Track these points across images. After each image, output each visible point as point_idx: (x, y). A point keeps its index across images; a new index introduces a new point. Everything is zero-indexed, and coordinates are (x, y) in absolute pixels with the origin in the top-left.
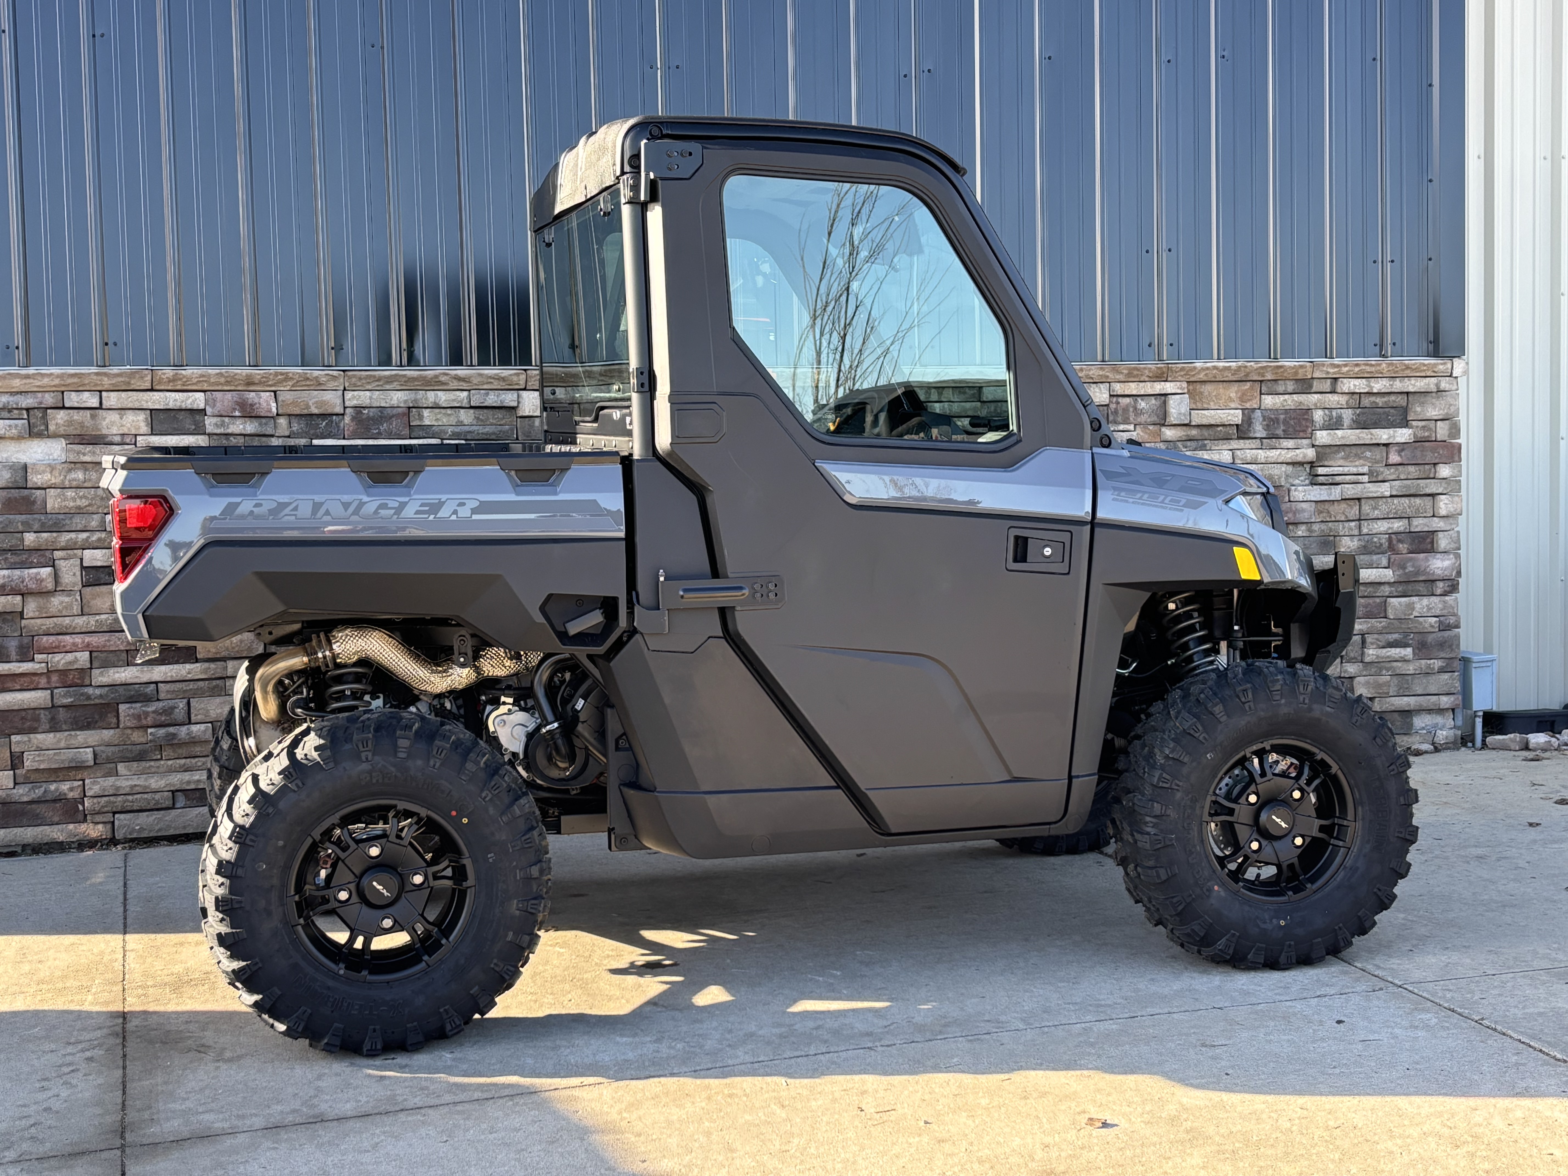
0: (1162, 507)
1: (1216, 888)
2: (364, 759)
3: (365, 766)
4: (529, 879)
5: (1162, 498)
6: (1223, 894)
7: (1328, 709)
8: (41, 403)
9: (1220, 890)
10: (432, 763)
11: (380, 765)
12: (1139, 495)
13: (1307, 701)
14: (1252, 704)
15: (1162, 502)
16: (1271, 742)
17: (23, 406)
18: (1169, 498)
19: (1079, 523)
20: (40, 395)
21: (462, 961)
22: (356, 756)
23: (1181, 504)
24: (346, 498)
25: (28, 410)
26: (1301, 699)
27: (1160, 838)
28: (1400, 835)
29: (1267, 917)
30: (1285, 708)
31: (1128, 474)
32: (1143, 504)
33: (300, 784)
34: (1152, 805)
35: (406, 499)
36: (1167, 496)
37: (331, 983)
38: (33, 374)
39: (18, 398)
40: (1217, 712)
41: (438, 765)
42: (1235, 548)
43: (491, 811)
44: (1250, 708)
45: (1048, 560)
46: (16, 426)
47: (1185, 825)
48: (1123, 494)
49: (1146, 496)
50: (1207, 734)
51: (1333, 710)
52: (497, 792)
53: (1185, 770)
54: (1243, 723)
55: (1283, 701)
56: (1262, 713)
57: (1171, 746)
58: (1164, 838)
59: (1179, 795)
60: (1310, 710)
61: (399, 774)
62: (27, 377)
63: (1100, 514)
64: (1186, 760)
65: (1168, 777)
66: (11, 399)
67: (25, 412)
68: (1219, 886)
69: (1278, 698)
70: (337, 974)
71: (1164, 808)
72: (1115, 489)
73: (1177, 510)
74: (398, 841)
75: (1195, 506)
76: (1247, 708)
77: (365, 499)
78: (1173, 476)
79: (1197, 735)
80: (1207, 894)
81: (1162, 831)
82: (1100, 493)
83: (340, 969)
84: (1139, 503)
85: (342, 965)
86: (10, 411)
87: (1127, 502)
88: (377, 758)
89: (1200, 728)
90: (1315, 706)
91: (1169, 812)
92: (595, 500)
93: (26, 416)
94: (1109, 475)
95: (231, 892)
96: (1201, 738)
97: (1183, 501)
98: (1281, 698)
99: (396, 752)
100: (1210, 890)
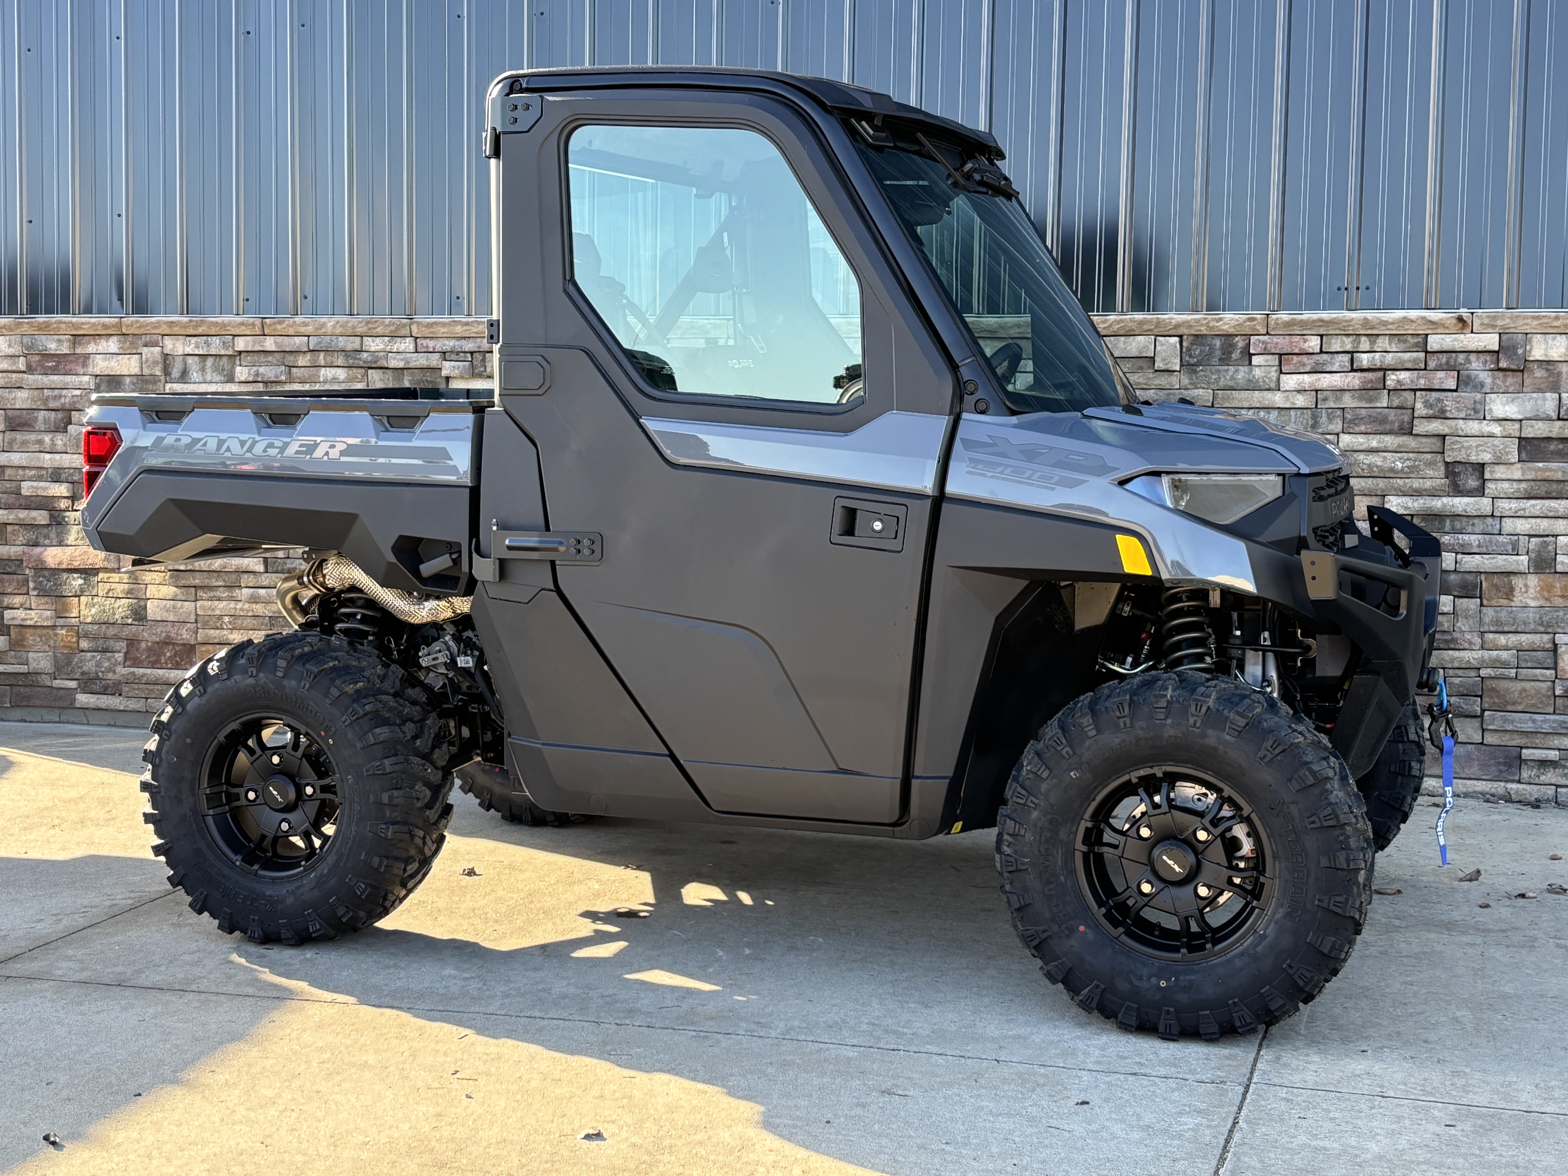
0: (1028, 484)
1: (1082, 928)
2: (250, 673)
3: (251, 681)
4: (379, 803)
5: (1029, 473)
6: (1091, 935)
7: (1228, 738)
8: (479, 347)
9: (1087, 931)
10: (302, 684)
11: (262, 681)
12: (1000, 469)
13: (1198, 725)
14: (1128, 720)
15: (1029, 478)
16: (1164, 768)
17: (466, 350)
18: (1038, 474)
19: (919, 496)
20: (479, 340)
21: (326, 871)
22: (244, 671)
23: (1053, 481)
24: (243, 437)
25: (472, 353)
26: (1191, 721)
27: (1012, 860)
28: (1321, 904)
29: (1145, 972)
30: (1170, 730)
31: (994, 445)
32: (1003, 479)
33: (202, 690)
34: (1005, 821)
35: (288, 440)
36: (1035, 472)
37: (226, 871)
38: (473, 322)
39: (463, 342)
40: (1086, 724)
41: (307, 686)
42: (1117, 536)
43: (350, 735)
44: (1125, 725)
45: (878, 535)
46: (459, 367)
47: (1042, 849)
48: (980, 466)
49: (1009, 470)
50: (1072, 748)
51: (1234, 739)
52: (354, 718)
53: (1044, 787)
54: (1117, 741)
55: (1169, 721)
56: (1141, 732)
57: (1030, 758)
58: (1016, 860)
59: (1035, 815)
60: (1204, 736)
61: (276, 691)
62: (467, 324)
63: (951, 488)
64: (1045, 775)
65: (1024, 792)
66: (457, 343)
67: (469, 355)
68: (1087, 925)
69: (1162, 716)
70: (234, 864)
71: (1017, 826)
72: (971, 460)
73: (1046, 487)
74: (293, 753)
75: (1072, 484)
76: (1122, 725)
77: (257, 438)
78: (1051, 448)
79: (1059, 748)
80: (1067, 932)
81: (1015, 852)
82: (953, 465)
83: (237, 860)
84: (998, 478)
85: (239, 857)
86: (458, 353)
87: (984, 475)
88: (261, 675)
89: (1064, 741)
90: (1210, 732)
91: (1022, 832)
92: (445, 448)
93: (470, 359)
94: (969, 445)
95: (153, 779)
96: (1064, 752)
97: (1056, 478)
98: (1167, 718)
99: (276, 671)
100: (1072, 931)
